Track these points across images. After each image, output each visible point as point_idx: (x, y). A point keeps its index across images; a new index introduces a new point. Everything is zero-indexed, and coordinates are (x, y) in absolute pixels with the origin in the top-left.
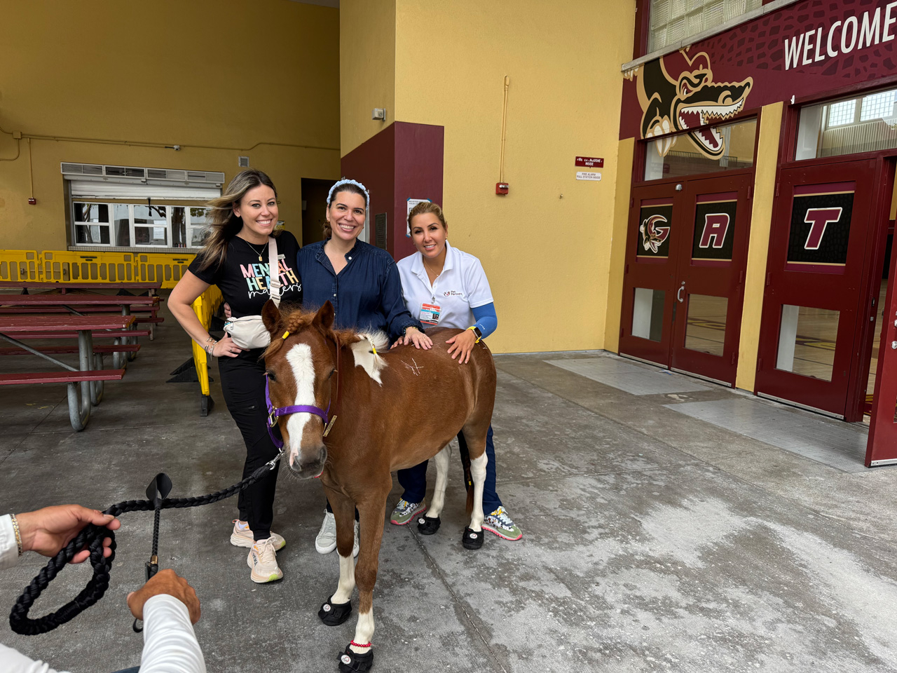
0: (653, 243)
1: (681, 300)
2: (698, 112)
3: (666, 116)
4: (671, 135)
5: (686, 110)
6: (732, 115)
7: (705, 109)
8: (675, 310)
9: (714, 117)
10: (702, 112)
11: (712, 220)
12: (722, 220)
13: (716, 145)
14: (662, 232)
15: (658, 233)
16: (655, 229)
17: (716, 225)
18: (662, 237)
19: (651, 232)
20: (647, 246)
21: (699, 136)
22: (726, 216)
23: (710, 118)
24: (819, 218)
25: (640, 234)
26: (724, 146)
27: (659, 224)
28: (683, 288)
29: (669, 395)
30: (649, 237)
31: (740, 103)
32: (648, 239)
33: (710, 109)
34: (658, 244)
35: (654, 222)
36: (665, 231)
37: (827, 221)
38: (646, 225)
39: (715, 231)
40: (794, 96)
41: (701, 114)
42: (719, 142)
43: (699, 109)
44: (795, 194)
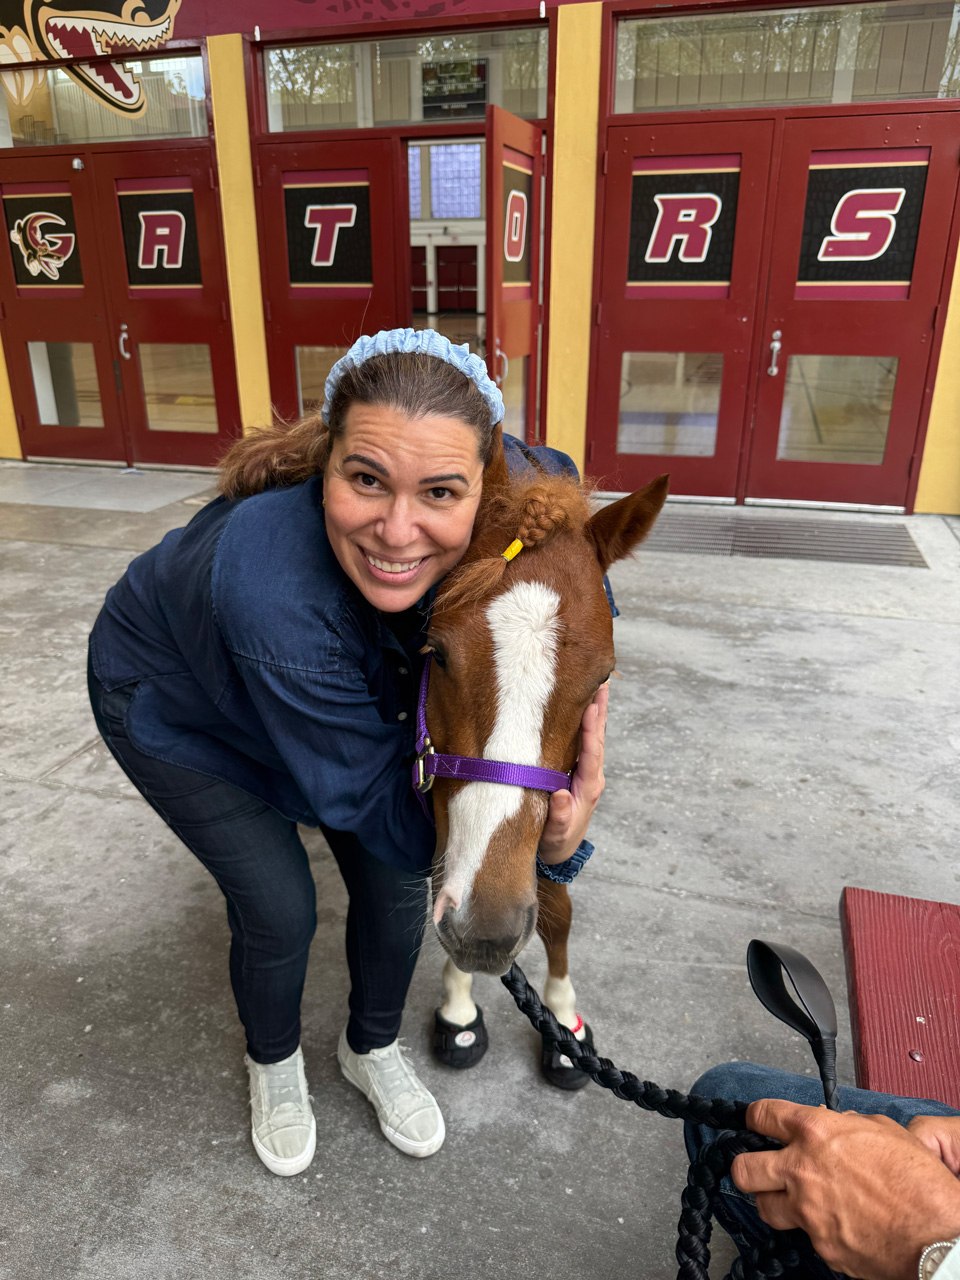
0: (46, 263)
1: (127, 356)
2: (84, 29)
3: (16, 28)
4: (34, 65)
5: (60, 23)
6: (156, 45)
7: (100, 26)
8: (117, 373)
9: (120, 43)
10: (94, 30)
11: (153, 223)
12: (172, 223)
13: (128, 94)
14: (60, 242)
15: (52, 244)
16: (43, 238)
17: (163, 231)
18: (63, 250)
19: (37, 243)
20: (34, 268)
21: (90, 73)
22: (178, 217)
23: (112, 43)
24: (328, 219)
25: (14, 247)
26: (143, 97)
27: (47, 229)
28: (125, 336)
29: (187, 502)
30: (35, 252)
31: (166, 25)
32: (33, 255)
33: (110, 29)
34: (56, 264)
35: (38, 224)
36: (66, 241)
37: (338, 225)
38: (21, 230)
39: (162, 239)
40: (257, 28)
41: (93, 35)
42: (134, 89)
43: (89, 25)
44: (286, 183)
